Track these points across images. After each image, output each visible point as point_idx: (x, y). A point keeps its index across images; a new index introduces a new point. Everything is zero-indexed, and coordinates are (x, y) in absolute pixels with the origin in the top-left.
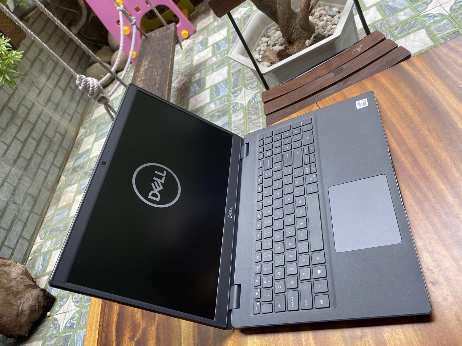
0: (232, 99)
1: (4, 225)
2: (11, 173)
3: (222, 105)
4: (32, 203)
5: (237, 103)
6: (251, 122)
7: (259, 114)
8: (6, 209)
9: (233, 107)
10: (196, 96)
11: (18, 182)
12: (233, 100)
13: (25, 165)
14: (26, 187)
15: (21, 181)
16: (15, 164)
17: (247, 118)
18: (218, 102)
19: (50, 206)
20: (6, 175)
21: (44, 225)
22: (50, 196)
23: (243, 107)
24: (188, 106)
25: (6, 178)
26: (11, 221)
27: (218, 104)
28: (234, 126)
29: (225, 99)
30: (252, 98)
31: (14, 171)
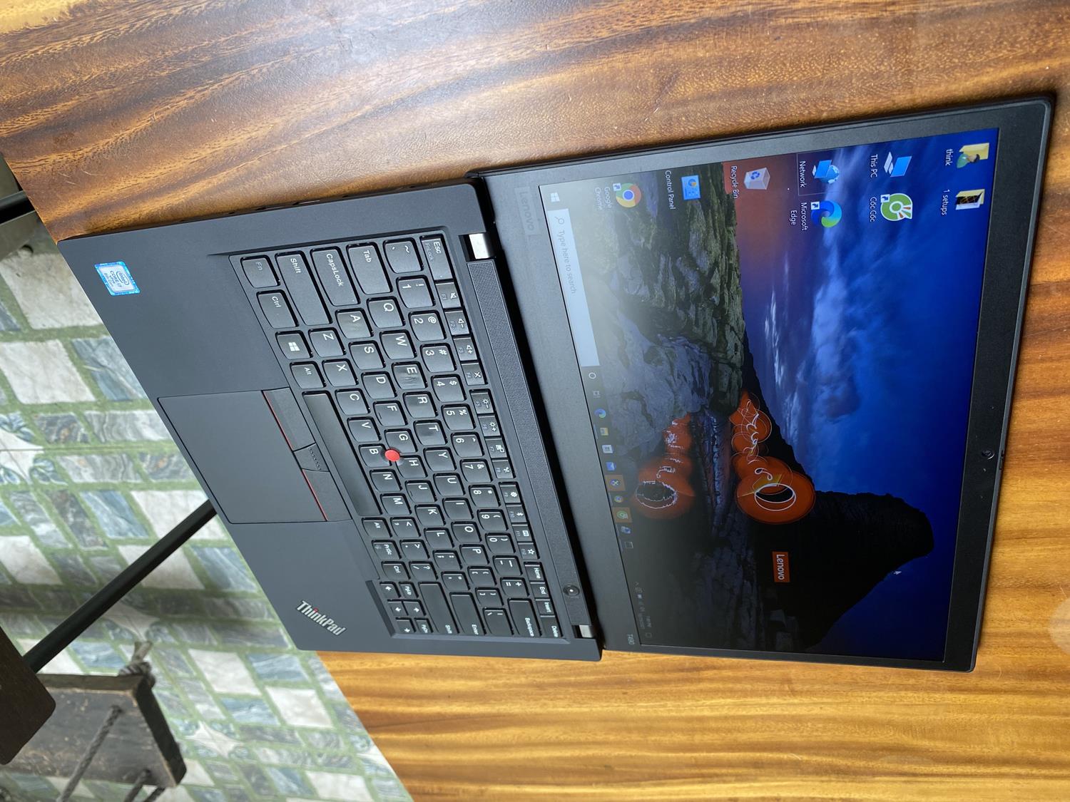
0: (18, 482)
3: (42, 507)
5: (32, 470)
6: (97, 437)
7: (72, 416)
9: (47, 479)
10: (9, 569)
12: (21, 479)
17: (84, 446)
18: (29, 517)
23: (43, 455)
24: (45, 587)
27: (37, 516)
28: (114, 476)
29: (19, 500)
30: (15, 432)
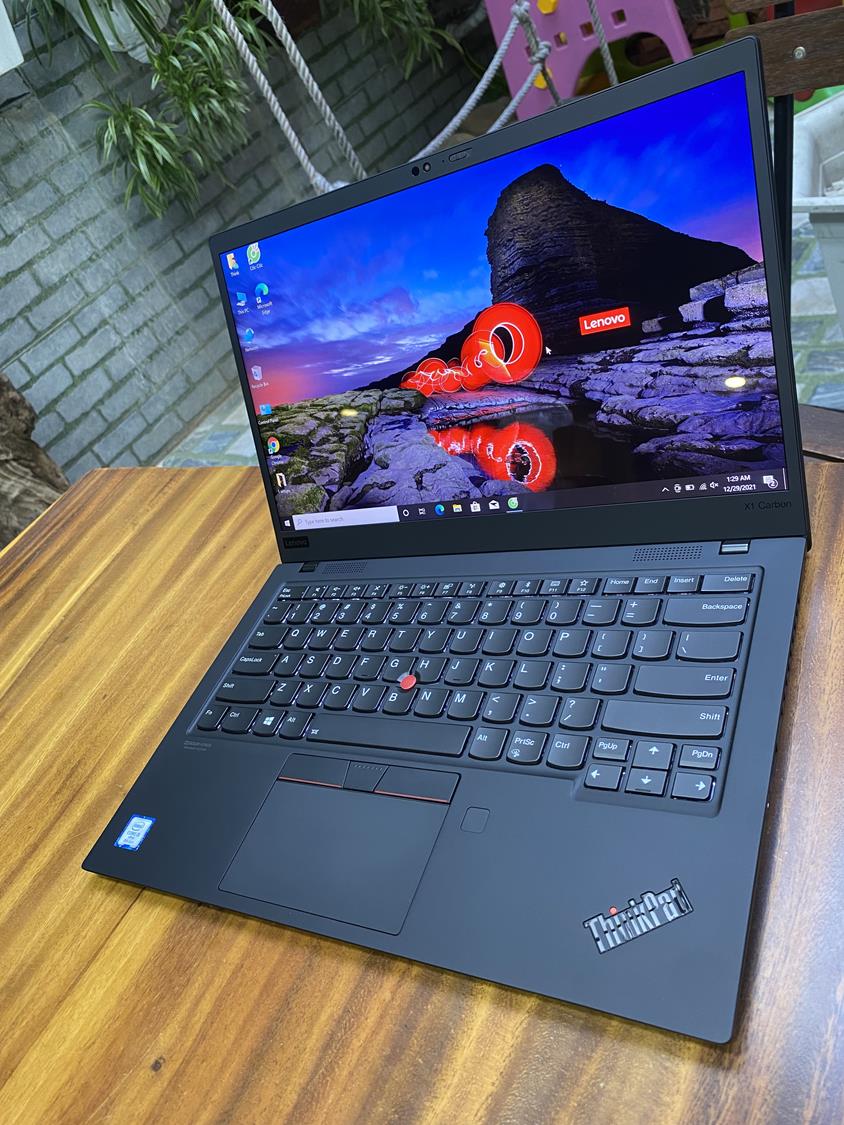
1: (109, 411)
2: (166, 314)
4: (181, 391)
8: (125, 383)
11: (172, 338)
13: (201, 307)
14: (183, 354)
15: (179, 338)
16: (181, 299)
19: (213, 413)
20: (153, 313)
21: (183, 447)
22: (223, 392)
25: (151, 320)
26: (123, 410)
31: (175, 311)
